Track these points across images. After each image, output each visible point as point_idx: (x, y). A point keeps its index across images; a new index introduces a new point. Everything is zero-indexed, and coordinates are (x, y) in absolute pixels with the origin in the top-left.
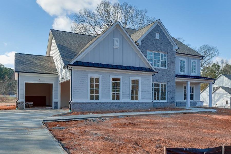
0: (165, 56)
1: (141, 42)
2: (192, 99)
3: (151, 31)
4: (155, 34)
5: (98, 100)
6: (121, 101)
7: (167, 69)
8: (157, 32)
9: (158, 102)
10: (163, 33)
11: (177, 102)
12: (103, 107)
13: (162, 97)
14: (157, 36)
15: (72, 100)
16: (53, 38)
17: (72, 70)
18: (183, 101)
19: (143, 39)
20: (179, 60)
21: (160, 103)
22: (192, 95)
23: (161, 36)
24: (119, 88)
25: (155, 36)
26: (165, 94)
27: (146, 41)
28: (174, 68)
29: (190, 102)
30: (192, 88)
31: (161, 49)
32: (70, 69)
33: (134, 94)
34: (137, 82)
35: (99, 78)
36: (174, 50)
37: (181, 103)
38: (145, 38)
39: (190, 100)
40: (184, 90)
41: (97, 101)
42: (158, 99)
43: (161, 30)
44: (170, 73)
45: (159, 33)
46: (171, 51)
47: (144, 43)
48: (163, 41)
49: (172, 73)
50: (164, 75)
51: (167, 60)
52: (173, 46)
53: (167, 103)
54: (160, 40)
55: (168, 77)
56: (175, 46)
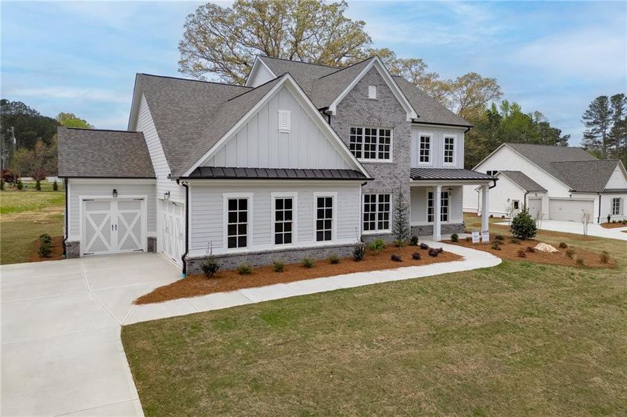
1: (337, 107)
2: (445, 218)
3: (360, 82)
4: (367, 88)
5: (246, 246)
6: (294, 246)
7: (391, 161)
8: (373, 85)
9: (372, 236)
10: (386, 85)
13: (380, 224)
15: (190, 252)
16: (144, 96)
17: (187, 187)
18: (426, 223)
19: (342, 100)
21: (376, 235)
22: (445, 210)
23: (379, 91)
25: (368, 93)
26: (387, 215)
27: (348, 105)
28: (408, 159)
29: (442, 226)
30: (445, 195)
31: (380, 120)
32: (184, 185)
33: (323, 228)
34: (329, 201)
35: (246, 200)
36: (408, 120)
37: (421, 228)
39: (441, 220)
40: (428, 200)
41: (242, 250)
42: (373, 228)
44: (398, 172)
45: (376, 86)
46: (401, 123)
47: (344, 110)
48: (384, 101)
49: (403, 171)
50: (386, 176)
51: (392, 143)
52: (407, 111)
53: (392, 234)
54: (377, 101)
55: (394, 179)
56: (410, 111)
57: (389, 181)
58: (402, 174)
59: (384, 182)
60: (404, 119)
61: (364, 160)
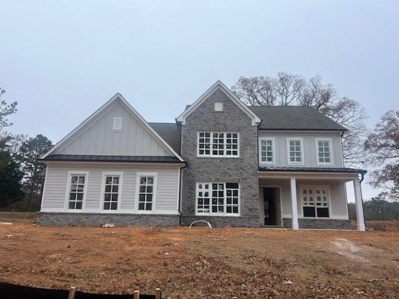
0: (235, 136)
1: (187, 118)
3: (206, 100)
4: (213, 104)
5: (81, 208)
6: (118, 212)
7: (238, 157)
8: (218, 101)
11: (284, 219)
14: (219, 107)
19: (191, 114)
20: (286, 141)
23: (225, 106)
25: (214, 107)
26: (236, 201)
27: (196, 117)
34: (151, 180)
35: (84, 177)
36: (253, 125)
38: (194, 113)
44: (245, 165)
45: (222, 102)
46: (246, 127)
47: (192, 120)
48: (229, 112)
49: (249, 164)
50: (232, 168)
51: (238, 143)
52: (251, 118)
53: (240, 218)
54: (222, 112)
55: (241, 171)
56: (254, 117)
57: (236, 172)
58: (249, 167)
59: (230, 172)
60: (250, 124)
61: (211, 155)
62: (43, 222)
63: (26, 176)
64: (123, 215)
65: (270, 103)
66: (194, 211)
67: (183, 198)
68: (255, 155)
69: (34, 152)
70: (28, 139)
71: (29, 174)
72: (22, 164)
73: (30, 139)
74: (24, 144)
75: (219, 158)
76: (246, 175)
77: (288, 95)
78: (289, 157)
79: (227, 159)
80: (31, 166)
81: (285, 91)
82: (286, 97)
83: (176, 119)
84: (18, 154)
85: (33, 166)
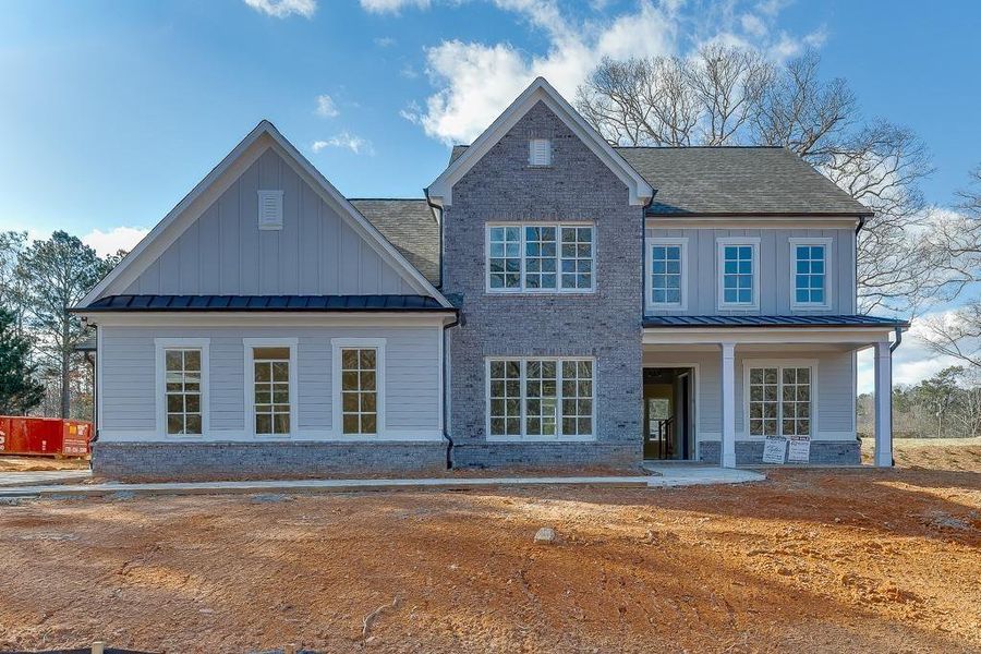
0: (585, 234)
1: (455, 188)
3: (507, 136)
4: (526, 146)
5: (197, 435)
6: (293, 439)
7: (594, 292)
8: (540, 137)
10: (571, 136)
11: (702, 444)
12: (214, 459)
14: (540, 153)
15: (100, 434)
17: (96, 328)
18: (743, 437)
19: (466, 176)
20: (715, 245)
23: (557, 150)
24: (286, 387)
25: (528, 156)
26: (586, 408)
27: (479, 185)
30: (798, 375)
31: (558, 208)
33: (360, 409)
34: (369, 358)
35: (199, 352)
36: (632, 203)
40: (748, 384)
41: (194, 438)
43: (559, 124)
45: (549, 138)
47: (470, 193)
48: (570, 169)
51: (593, 256)
52: (628, 184)
53: (596, 445)
54: (551, 169)
55: (598, 328)
56: (635, 183)
60: (623, 202)
61: (524, 290)
62: (109, 467)
63: (42, 345)
64: (305, 445)
65: (680, 135)
66: (481, 431)
67: (454, 400)
68: (637, 287)
69: (55, 281)
70: (30, 244)
71: (50, 339)
72: (27, 313)
73: (37, 244)
74: (22, 258)
75: (543, 297)
76: (612, 339)
77: (728, 111)
78: (722, 288)
79: (562, 298)
80: (51, 318)
81: (721, 99)
82: (725, 118)
83: (426, 191)
84: (12, 285)
85: (57, 319)
